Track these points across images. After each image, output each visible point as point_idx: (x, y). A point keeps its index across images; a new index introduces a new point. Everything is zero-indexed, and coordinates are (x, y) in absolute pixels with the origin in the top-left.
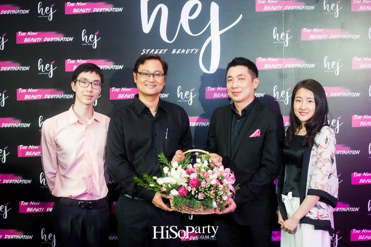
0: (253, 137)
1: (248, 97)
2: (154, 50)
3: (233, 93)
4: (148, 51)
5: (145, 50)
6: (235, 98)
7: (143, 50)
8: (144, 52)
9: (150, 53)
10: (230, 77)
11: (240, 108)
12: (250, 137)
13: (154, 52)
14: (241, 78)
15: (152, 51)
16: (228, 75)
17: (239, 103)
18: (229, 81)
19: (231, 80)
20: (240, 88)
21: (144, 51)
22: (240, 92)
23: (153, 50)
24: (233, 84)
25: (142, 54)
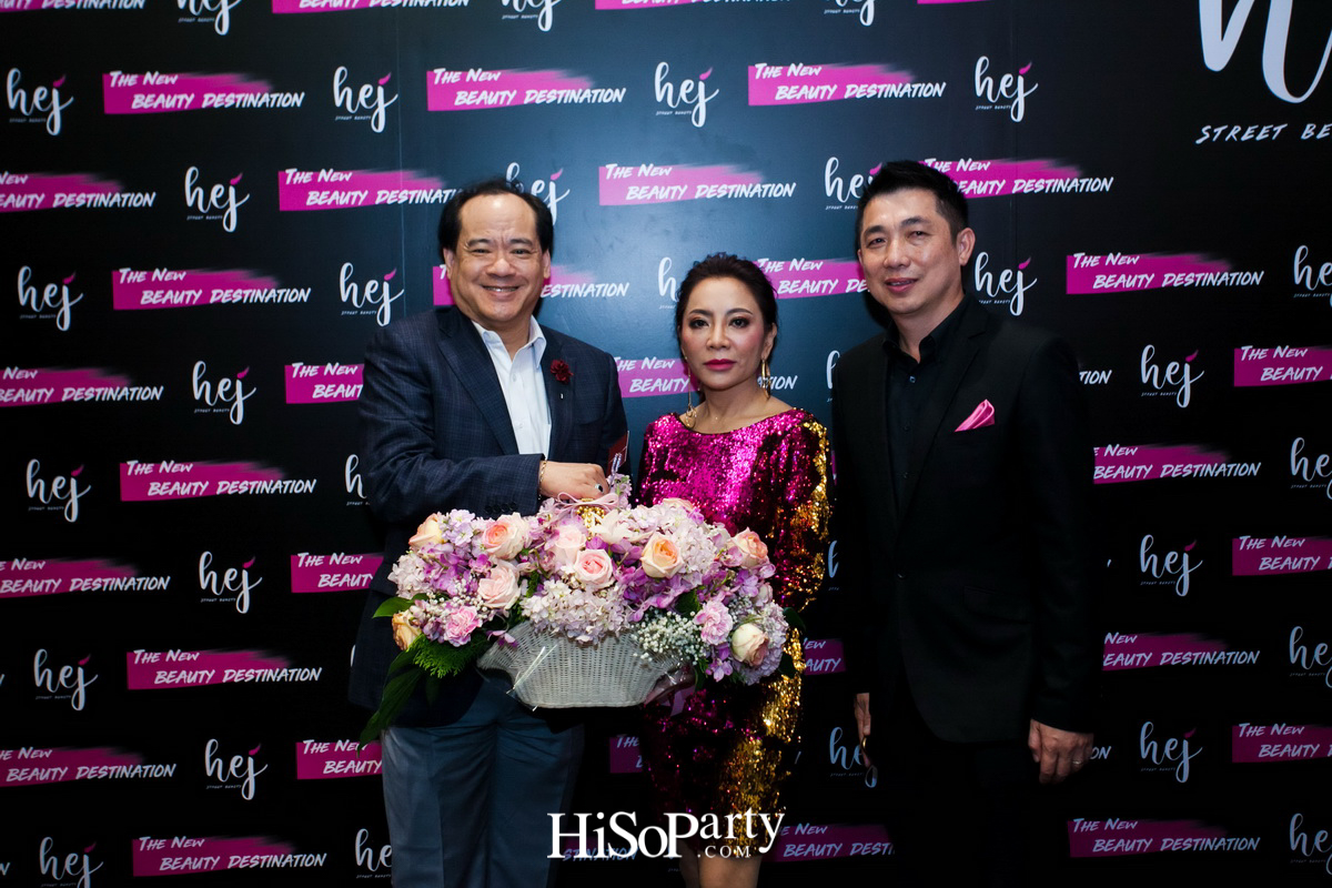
0: (970, 431)
1: (940, 296)
2: (1240, 129)
3: (888, 283)
4: (1219, 130)
5: (1209, 127)
6: (897, 304)
7: (1204, 130)
8: (1208, 136)
9: (1227, 139)
10: (877, 229)
11: (916, 333)
12: (959, 429)
13: (1239, 135)
14: (913, 230)
15: (1233, 133)
16: (867, 224)
17: (908, 318)
18: (873, 246)
19: (881, 240)
20: (913, 266)
21: (1208, 131)
22: (915, 280)
23: (1236, 129)
24: (887, 251)
25: (1199, 142)
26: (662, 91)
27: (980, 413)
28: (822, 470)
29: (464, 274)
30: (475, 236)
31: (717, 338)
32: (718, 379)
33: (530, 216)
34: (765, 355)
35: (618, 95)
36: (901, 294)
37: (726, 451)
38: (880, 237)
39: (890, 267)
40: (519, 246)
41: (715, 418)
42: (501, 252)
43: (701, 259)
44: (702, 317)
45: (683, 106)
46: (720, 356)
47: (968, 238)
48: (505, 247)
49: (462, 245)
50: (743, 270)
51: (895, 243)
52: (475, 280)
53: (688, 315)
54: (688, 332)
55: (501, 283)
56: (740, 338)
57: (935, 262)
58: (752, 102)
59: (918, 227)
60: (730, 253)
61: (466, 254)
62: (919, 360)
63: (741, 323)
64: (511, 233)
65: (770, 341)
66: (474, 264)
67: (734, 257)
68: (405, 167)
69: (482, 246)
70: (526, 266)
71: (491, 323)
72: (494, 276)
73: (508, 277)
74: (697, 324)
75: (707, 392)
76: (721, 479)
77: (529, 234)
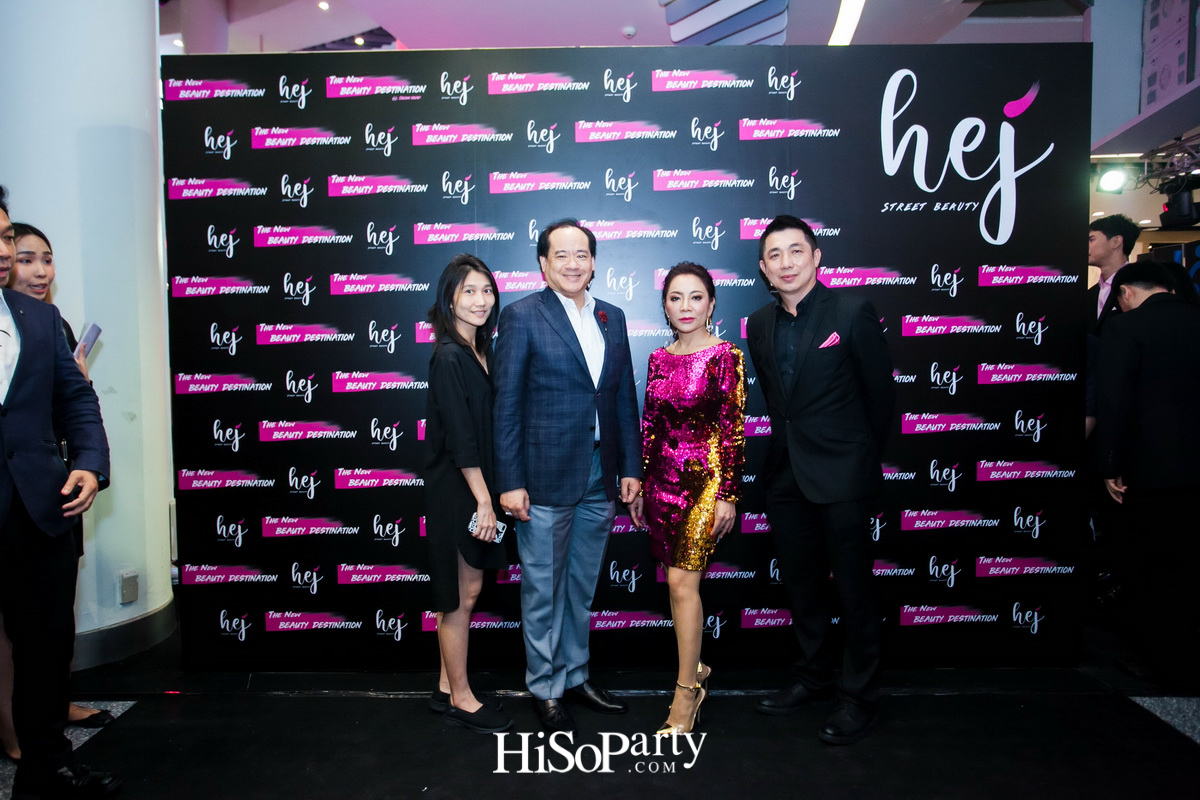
26: (609, 183)
27: (833, 338)
28: (742, 373)
29: (554, 269)
30: (557, 249)
31: (685, 307)
32: (685, 327)
33: (586, 239)
34: (709, 314)
35: (587, 185)
36: (789, 282)
37: (691, 362)
38: (776, 253)
39: (784, 269)
40: (581, 254)
41: (683, 346)
42: (572, 257)
43: (675, 265)
44: (677, 296)
45: (620, 191)
46: (687, 315)
47: (818, 254)
48: (574, 254)
49: (551, 253)
50: (698, 271)
51: (786, 256)
52: (559, 272)
53: (670, 294)
54: (670, 303)
55: (573, 273)
56: (698, 306)
57: (804, 267)
58: (655, 189)
59: (797, 248)
60: (690, 261)
61: (553, 259)
62: (795, 315)
63: (698, 298)
64: (578, 248)
65: (712, 306)
66: (558, 264)
67: (692, 264)
68: (478, 222)
69: (562, 254)
70: (584, 264)
71: (567, 294)
72: (569, 269)
73: (576, 270)
74: (674, 299)
75: (680, 334)
76: (687, 377)
77: (585, 246)
